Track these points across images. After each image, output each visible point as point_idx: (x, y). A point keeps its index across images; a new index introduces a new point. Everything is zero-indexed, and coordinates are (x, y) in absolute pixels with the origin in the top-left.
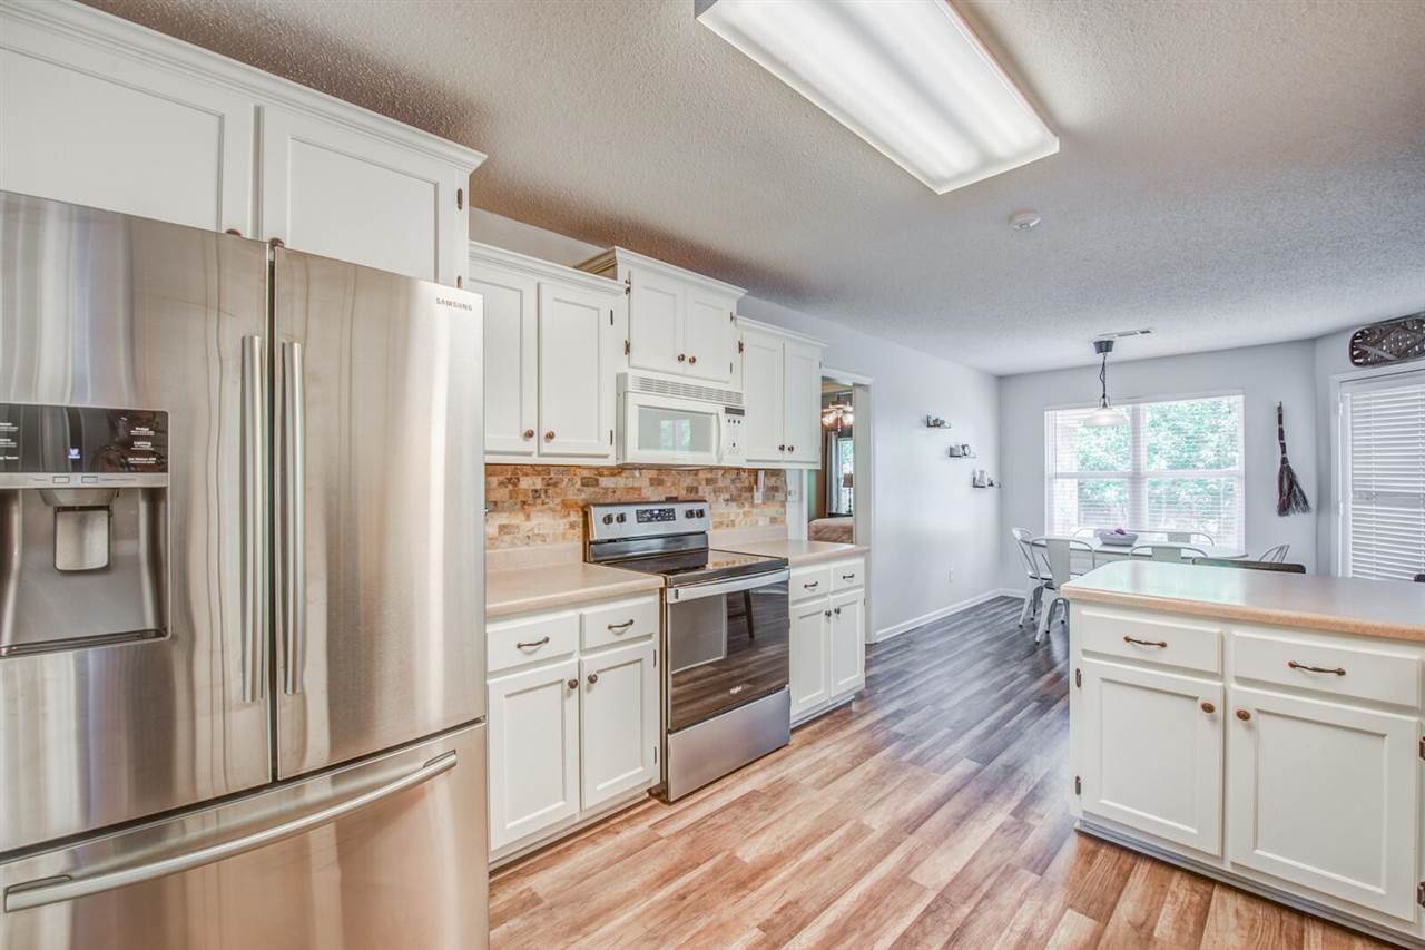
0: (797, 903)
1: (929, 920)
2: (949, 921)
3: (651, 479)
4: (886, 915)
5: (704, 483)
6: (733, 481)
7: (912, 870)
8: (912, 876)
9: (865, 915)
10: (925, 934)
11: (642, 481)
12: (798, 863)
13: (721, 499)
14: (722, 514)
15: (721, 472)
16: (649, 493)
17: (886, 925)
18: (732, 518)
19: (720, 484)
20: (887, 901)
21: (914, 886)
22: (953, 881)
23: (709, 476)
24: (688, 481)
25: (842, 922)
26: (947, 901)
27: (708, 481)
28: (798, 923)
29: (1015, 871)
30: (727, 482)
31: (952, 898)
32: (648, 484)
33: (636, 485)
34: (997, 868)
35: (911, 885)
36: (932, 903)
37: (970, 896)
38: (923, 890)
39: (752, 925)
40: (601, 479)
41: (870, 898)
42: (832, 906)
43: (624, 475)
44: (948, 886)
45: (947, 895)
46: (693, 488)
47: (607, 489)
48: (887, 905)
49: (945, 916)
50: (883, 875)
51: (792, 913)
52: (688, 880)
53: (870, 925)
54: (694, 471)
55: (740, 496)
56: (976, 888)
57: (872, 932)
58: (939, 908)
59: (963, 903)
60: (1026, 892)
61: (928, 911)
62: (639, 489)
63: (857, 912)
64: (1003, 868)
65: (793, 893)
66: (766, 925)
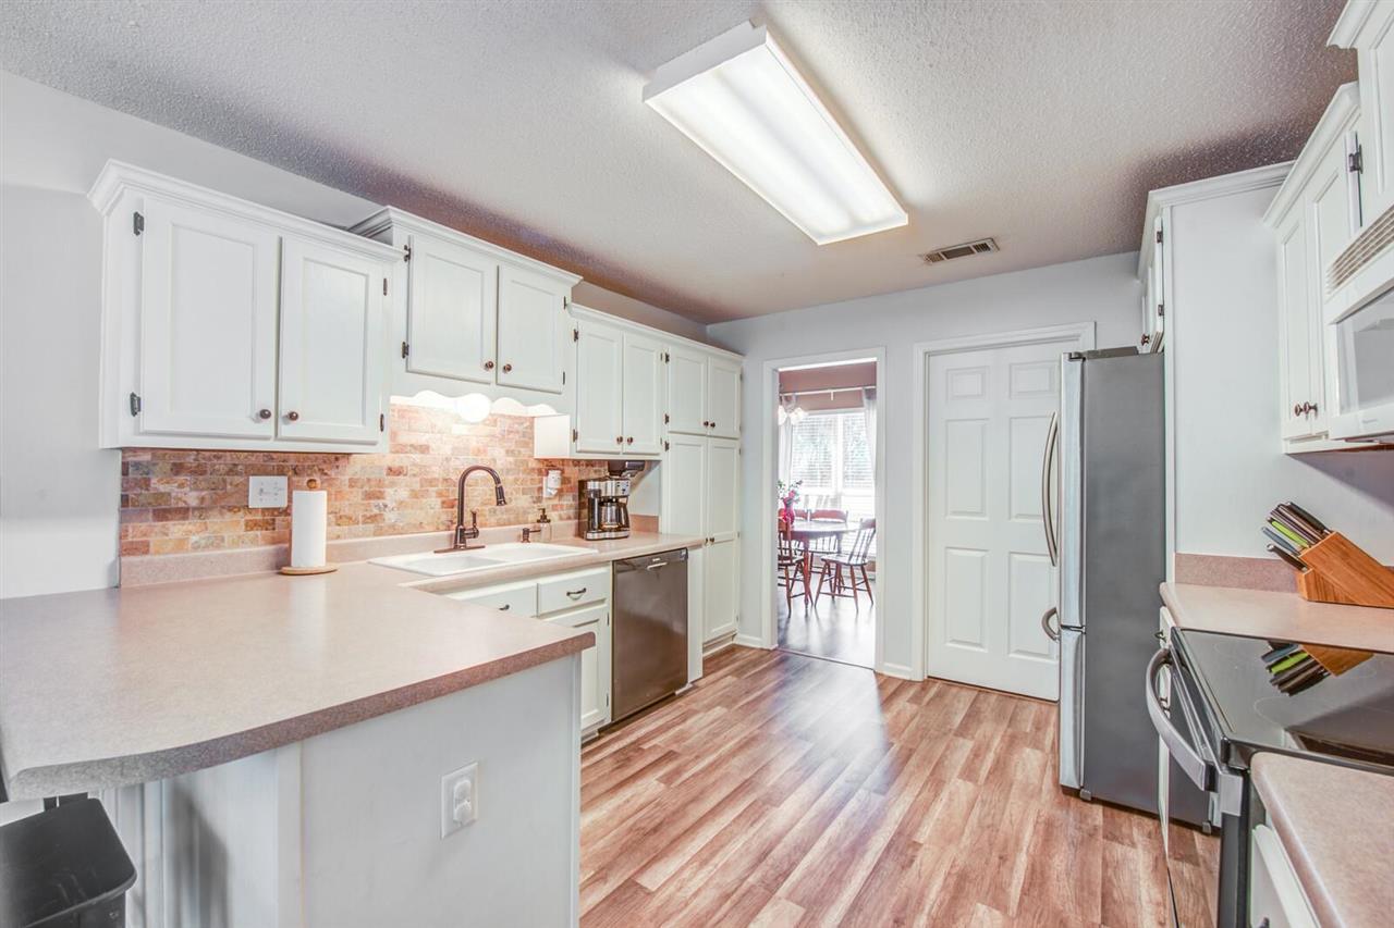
0: (903, 868)
1: (785, 867)
2: (768, 868)
4: (822, 867)
7: (803, 919)
8: (801, 911)
9: (840, 864)
10: (789, 855)
12: (926, 910)
17: (821, 858)
20: (824, 880)
21: (799, 899)
22: (758, 910)
25: (857, 857)
26: (767, 887)
28: (892, 850)
31: (762, 890)
35: (802, 901)
36: (782, 883)
37: (744, 895)
38: (789, 897)
39: (927, 846)
41: (840, 881)
42: (870, 870)
44: (764, 905)
45: (767, 892)
48: (822, 876)
49: (772, 872)
50: (832, 909)
51: (903, 858)
52: (1015, 875)
53: (834, 857)
56: (735, 905)
57: (831, 853)
58: (776, 879)
59: (753, 886)
60: (686, 905)
61: (786, 875)
63: (848, 867)
65: (911, 875)
66: (916, 846)
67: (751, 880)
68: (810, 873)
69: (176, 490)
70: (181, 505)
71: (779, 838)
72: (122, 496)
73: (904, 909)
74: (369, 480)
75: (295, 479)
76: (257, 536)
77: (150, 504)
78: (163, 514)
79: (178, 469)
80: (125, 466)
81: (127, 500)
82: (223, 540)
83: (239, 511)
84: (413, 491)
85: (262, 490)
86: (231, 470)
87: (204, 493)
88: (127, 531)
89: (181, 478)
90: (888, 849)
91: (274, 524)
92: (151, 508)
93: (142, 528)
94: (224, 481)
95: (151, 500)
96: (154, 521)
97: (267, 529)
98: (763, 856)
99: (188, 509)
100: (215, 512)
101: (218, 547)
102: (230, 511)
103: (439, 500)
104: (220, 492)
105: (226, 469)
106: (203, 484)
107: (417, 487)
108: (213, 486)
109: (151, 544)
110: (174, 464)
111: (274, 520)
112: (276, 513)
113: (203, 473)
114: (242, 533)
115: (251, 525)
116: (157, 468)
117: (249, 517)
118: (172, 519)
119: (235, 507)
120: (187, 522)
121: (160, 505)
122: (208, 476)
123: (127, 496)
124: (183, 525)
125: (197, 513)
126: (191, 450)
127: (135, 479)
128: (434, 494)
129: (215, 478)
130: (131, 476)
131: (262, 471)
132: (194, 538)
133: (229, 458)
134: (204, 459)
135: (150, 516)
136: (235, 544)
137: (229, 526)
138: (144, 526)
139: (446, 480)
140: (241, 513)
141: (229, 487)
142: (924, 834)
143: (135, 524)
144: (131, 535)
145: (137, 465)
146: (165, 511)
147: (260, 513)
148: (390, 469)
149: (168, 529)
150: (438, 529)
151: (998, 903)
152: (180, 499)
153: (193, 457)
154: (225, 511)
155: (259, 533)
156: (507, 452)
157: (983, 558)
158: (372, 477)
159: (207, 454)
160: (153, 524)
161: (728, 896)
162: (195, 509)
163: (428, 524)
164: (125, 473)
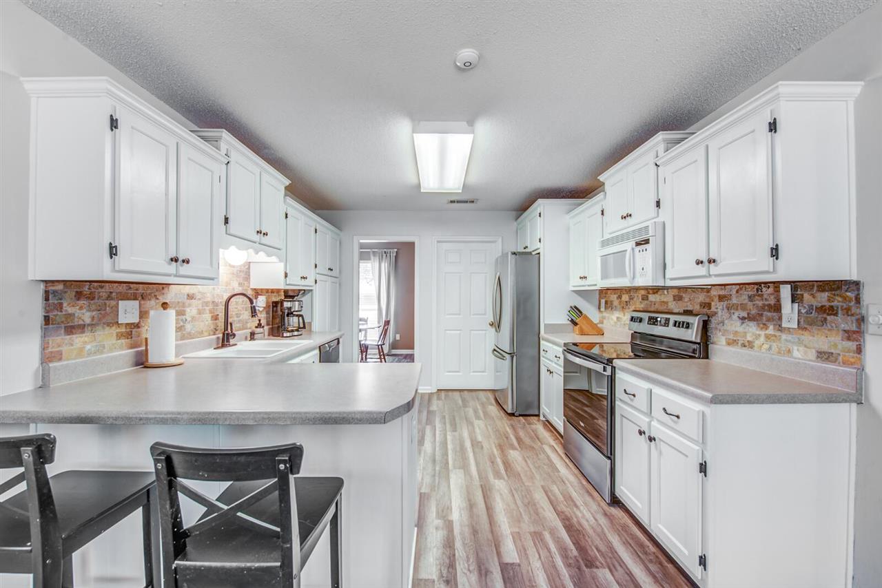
0: (481, 449)
1: (445, 460)
2: (439, 464)
3: (674, 296)
4: (457, 457)
5: (716, 299)
6: (751, 298)
7: (465, 472)
8: (463, 471)
9: (461, 454)
10: (443, 458)
11: (668, 297)
13: (735, 317)
14: (736, 333)
15: (735, 288)
16: (673, 306)
17: (454, 455)
18: (749, 338)
19: (734, 301)
20: (461, 461)
21: (458, 468)
23: (722, 293)
24: (701, 297)
25: (465, 451)
26: (445, 468)
27: (721, 298)
29: (431, 490)
30: (744, 299)
31: (444, 470)
32: (672, 299)
33: (665, 300)
34: (438, 488)
36: (449, 466)
38: (455, 468)
39: (483, 441)
40: (650, 296)
43: (659, 293)
46: (705, 303)
47: (651, 302)
51: (479, 447)
52: (513, 440)
54: (706, 289)
55: (762, 315)
56: (439, 477)
58: (445, 466)
59: (440, 470)
62: (666, 303)
64: (436, 489)
65: (485, 450)
66: (481, 442)
67: (437, 468)
68: (454, 460)
69: (78, 311)
70: (82, 323)
71: (434, 454)
72: (45, 316)
73: (491, 459)
74: (178, 302)
75: (142, 302)
76: (122, 344)
77: (62, 322)
78: (71, 330)
79: (79, 295)
80: (47, 292)
81: (49, 319)
82: (104, 347)
83: (113, 326)
84: (198, 309)
85: (126, 310)
86: (109, 296)
87: (94, 313)
88: (48, 343)
89: (81, 302)
90: (472, 445)
91: (131, 334)
92: (63, 325)
93: (59, 340)
94: (105, 304)
95: (63, 319)
96: (65, 335)
97: (128, 338)
98: (434, 461)
99: (85, 325)
100: (100, 327)
101: (102, 353)
102: (108, 326)
103: (210, 315)
104: (103, 312)
105: (107, 296)
106: (94, 307)
107: (200, 307)
108: (99, 308)
109: (63, 353)
110: (77, 292)
111: (131, 331)
112: (133, 327)
113: (93, 299)
114: (114, 342)
115: (120, 336)
116: (67, 294)
117: (118, 330)
118: (76, 333)
119: (111, 323)
120: (84, 335)
121: (68, 323)
122: (96, 301)
123: (48, 316)
124: (82, 337)
125: (89, 328)
126: (86, 281)
127: (53, 303)
128: (208, 312)
129: (101, 302)
130: (51, 301)
131: (126, 298)
132: (88, 347)
133: (107, 287)
134: (94, 288)
135: (63, 331)
136: (111, 350)
137: (107, 336)
138: (58, 339)
139: (213, 302)
140: (114, 328)
141: (108, 308)
142: (480, 438)
143: (53, 338)
144: (51, 346)
145: (55, 292)
146: (73, 327)
147: (124, 327)
148: (188, 295)
149: (73, 341)
150: (210, 335)
151: (514, 448)
152: (80, 318)
153: (87, 287)
154: (105, 326)
155: (123, 341)
156: (239, 284)
157: (460, 334)
158: (180, 301)
159: (96, 284)
160: (64, 337)
161: (434, 476)
162: (88, 325)
163: (206, 331)
164: (47, 299)
